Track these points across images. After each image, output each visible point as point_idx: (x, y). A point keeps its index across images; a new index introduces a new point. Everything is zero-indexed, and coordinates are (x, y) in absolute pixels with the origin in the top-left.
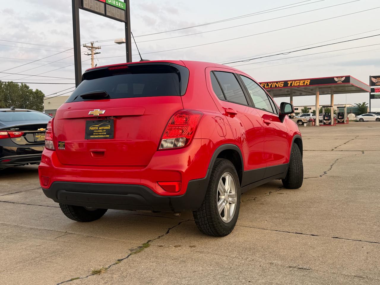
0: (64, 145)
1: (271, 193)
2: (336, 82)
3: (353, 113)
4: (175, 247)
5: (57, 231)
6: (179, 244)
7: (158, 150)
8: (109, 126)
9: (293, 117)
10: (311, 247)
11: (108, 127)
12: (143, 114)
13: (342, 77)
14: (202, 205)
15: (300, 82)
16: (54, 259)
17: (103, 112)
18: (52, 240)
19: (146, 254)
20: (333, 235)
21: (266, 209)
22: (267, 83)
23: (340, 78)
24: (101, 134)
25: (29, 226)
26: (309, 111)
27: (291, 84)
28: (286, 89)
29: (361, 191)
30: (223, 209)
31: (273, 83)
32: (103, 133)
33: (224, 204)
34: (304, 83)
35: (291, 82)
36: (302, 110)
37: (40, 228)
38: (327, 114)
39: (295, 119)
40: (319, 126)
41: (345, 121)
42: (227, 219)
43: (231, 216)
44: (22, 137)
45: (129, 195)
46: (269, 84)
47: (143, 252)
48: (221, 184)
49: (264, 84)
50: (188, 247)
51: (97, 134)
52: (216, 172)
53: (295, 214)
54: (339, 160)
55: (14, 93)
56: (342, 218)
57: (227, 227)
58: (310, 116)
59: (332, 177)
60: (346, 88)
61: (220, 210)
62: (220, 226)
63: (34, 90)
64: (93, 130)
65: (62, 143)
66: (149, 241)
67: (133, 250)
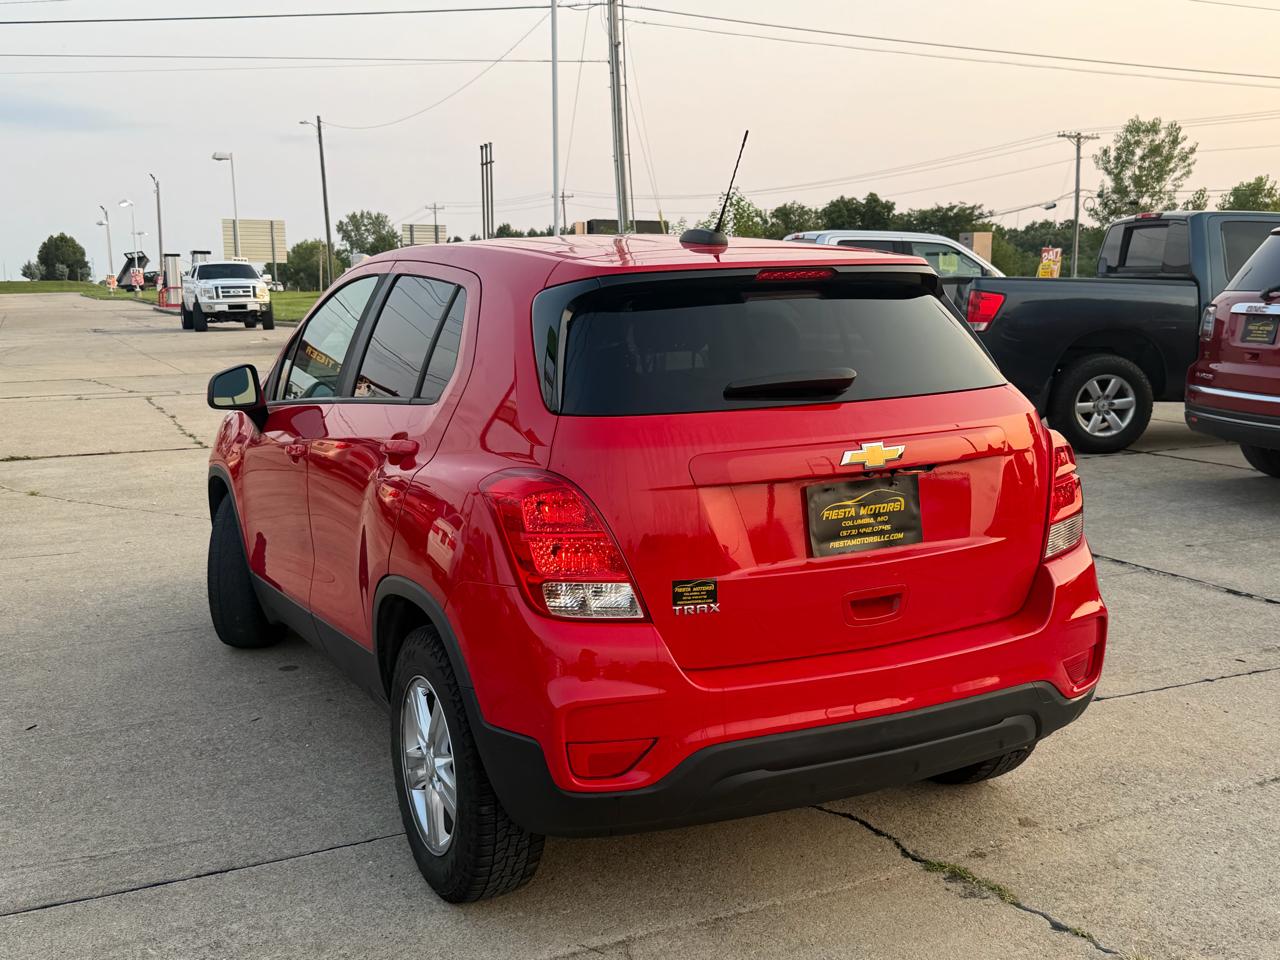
0: (712, 594)
11: (899, 505)
24: (869, 530)
32: (876, 529)
51: (854, 532)
64: (840, 521)
65: (701, 584)
66: (909, 856)
67: (971, 893)
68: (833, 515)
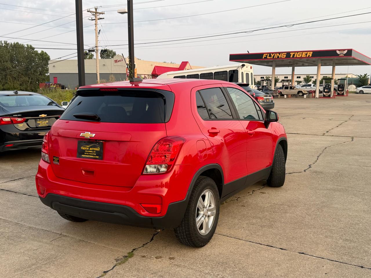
0: (58, 161)
1: (254, 192)
2: (338, 55)
3: (354, 84)
4: (156, 258)
5: (53, 232)
6: (160, 255)
7: (142, 174)
9: (294, 88)
10: (277, 263)
11: (98, 149)
12: (129, 140)
13: (344, 50)
14: (182, 222)
15: (302, 54)
16: (48, 268)
17: (94, 135)
18: (48, 244)
19: (130, 266)
20: (299, 250)
21: (246, 213)
23: (343, 51)
24: (91, 154)
25: (28, 225)
26: (311, 79)
27: (294, 55)
28: (288, 60)
29: (338, 193)
30: (202, 223)
31: (275, 53)
32: (93, 154)
33: (203, 219)
34: (306, 54)
35: (294, 53)
36: (305, 79)
37: (38, 228)
38: (327, 87)
39: (296, 90)
40: (318, 98)
41: (345, 93)
42: (206, 231)
43: (209, 228)
44: (25, 123)
45: (115, 214)
46: (271, 54)
47: (127, 263)
48: (200, 201)
49: (267, 54)
50: (168, 259)
51: (88, 154)
52: (196, 192)
53: (271, 221)
55: (20, 54)
56: (313, 228)
57: (204, 239)
58: (311, 86)
59: (315, 172)
60: (349, 60)
61: (198, 225)
62: (198, 240)
63: (39, 52)
65: (57, 158)
66: (134, 250)
67: (118, 260)
68: (83, 148)
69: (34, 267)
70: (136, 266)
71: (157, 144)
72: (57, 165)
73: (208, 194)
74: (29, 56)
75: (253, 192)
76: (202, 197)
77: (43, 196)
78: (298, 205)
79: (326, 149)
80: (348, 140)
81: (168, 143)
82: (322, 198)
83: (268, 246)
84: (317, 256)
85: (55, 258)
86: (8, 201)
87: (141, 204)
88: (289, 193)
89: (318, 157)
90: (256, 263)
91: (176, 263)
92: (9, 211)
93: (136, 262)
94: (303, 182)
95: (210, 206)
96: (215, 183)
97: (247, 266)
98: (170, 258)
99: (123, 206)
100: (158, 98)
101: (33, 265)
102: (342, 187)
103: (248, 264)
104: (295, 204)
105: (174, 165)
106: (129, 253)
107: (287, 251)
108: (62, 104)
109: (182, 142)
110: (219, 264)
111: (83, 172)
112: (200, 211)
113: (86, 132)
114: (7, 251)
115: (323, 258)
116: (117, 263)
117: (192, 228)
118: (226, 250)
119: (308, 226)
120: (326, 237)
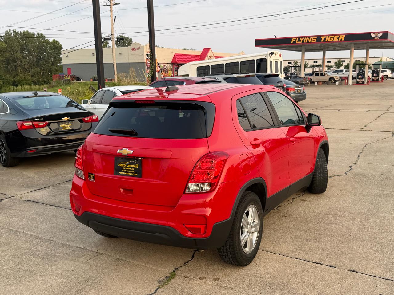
0: (94, 177)
2: (372, 38)
3: (389, 69)
4: (200, 278)
5: (88, 250)
6: (204, 275)
7: (184, 193)
8: (137, 165)
9: (325, 74)
10: (328, 283)
12: (170, 157)
13: (379, 33)
14: (226, 241)
15: (334, 38)
16: (88, 292)
18: (85, 263)
19: (173, 289)
20: (349, 267)
22: (299, 38)
23: (377, 34)
24: (129, 171)
25: (61, 242)
26: (342, 64)
27: (325, 39)
28: (319, 45)
29: (384, 200)
30: (247, 241)
31: (305, 38)
32: (131, 171)
33: (247, 236)
34: (338, 38)
35: (325, 37)
36: (335, 63)
37: (72, 245)
38: (361, 72)
39: (327, 77)
40: (352, 85)
41: (380, 79)
42: (250, 249)
43: (253, 245)
44: (47, 128)
46: (301, 39)
47: (170, 285)
48: (245, 219)
49: (296, 39)
50: (212, 280)
52: (240, 209)
53: (317, 234)
54: (367, 147)
55: (30, 43)
56: (362, 241)
57: (249, 257)
58: (343, 72)
59: (357, 175)
60: (384, 44)
61: (243, 244)
63: (51, 40)
64: (122, 167)
65: (92, 175)
66: (176, 269)
67: (161, 281)
68: (121, 165)
69: (73, 291)
70: (180, 289)
71: (199, 161)
72: (92, 182)
73: (251, 210)
74: (40, 46)
75: (293, 200)
76: (246, 213)
77: (79, 214)
78: (343, 214)
79: (366, 146)
80: (388, 136)
81: (211, 160)
82: (368, 205)
83: (317, 263)
84: (369, 274)
85: (94, 280)
86: (36, 214)
87: (184, 224)
88: (332, 200)
89: (358, 156)
90: (305, 283)
91: (221, 284)
92: (39, 226)
93: (179, 284)
94: (345, 187)
95: (254, 222)
96: (258, 198)
97: (296, 288)
98: (215, 279)
99: (165, 227)
100: (198, 111)
101: (73, 288)
102: (387, 192)
103: (297, 284)
104: (339, 214)
105: (218, 183)
106: (171, 273)
107: (337, 269)
108: (82, 103)
109: (225, 158)
110: (266, 285)
111: (122, 190)
112: (244, 229)
113: (123, 149)
114: (43, 272)
115: (376, 277)
116: (160, 284)
117: (237, 247)
118: (272, 269)
119: (356, 239)
120: (377, 251)
